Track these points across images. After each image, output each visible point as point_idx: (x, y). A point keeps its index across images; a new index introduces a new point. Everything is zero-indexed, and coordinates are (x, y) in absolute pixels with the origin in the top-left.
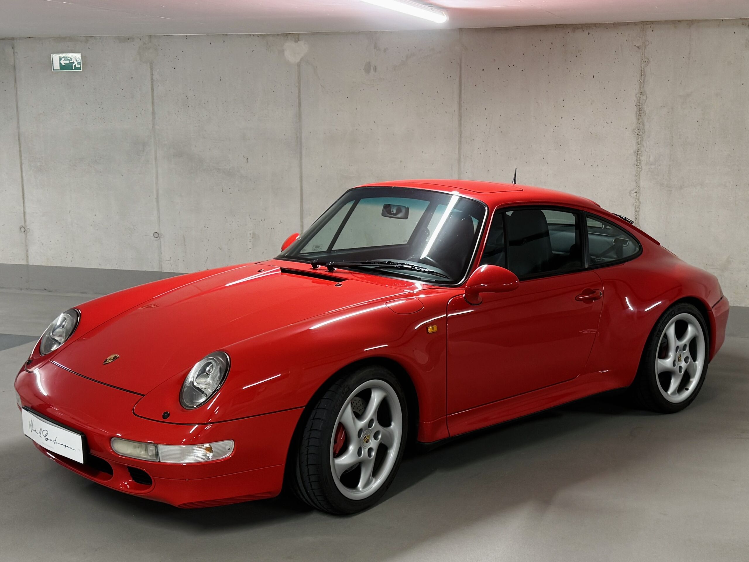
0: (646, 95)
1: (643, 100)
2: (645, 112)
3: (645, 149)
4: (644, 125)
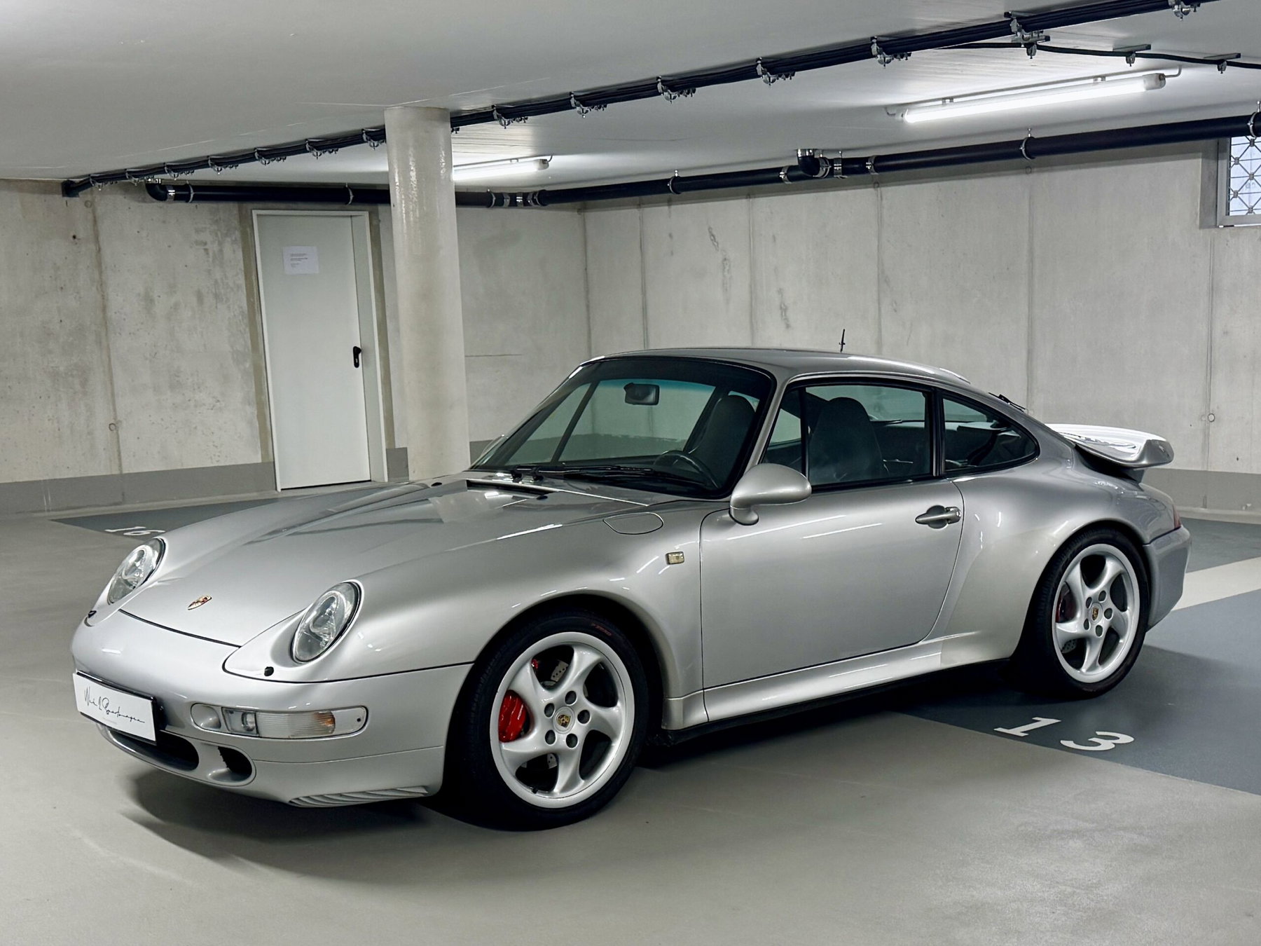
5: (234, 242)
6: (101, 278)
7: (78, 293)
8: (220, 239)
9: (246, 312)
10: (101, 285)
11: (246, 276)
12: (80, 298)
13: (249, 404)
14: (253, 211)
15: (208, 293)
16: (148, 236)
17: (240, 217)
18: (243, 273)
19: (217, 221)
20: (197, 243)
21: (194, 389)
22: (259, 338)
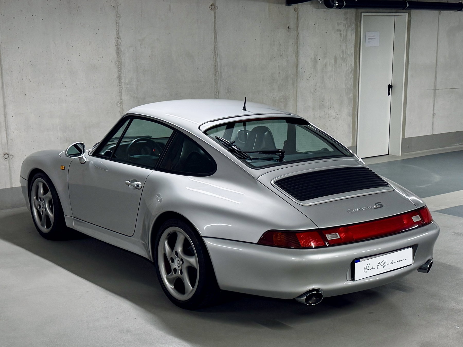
0: (121, 39)
1: (119, 42)
2: (121, 50)
3: (123, 75)
4: (121, 59)
5: (352, 30)
6: (297, 50)
7: (287, 58)
8: (347, 28)
9: (353, 67)
10: (297, 54)
11: (355, 47)
12: (288, 60)
13: (350, 115)
14: (362, 13)
15: (339, 57)
16: (318, 27)
17: (356, 17)
18: (354, 47)
19: (347, 18)
20: (337, 30)
21: (329, 108)
22: (357, 82)
